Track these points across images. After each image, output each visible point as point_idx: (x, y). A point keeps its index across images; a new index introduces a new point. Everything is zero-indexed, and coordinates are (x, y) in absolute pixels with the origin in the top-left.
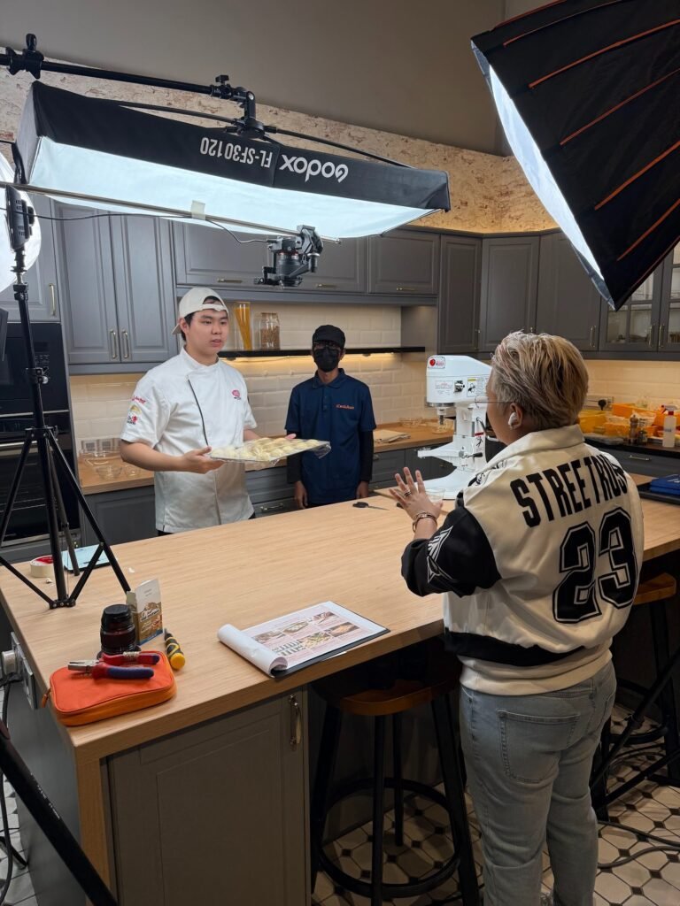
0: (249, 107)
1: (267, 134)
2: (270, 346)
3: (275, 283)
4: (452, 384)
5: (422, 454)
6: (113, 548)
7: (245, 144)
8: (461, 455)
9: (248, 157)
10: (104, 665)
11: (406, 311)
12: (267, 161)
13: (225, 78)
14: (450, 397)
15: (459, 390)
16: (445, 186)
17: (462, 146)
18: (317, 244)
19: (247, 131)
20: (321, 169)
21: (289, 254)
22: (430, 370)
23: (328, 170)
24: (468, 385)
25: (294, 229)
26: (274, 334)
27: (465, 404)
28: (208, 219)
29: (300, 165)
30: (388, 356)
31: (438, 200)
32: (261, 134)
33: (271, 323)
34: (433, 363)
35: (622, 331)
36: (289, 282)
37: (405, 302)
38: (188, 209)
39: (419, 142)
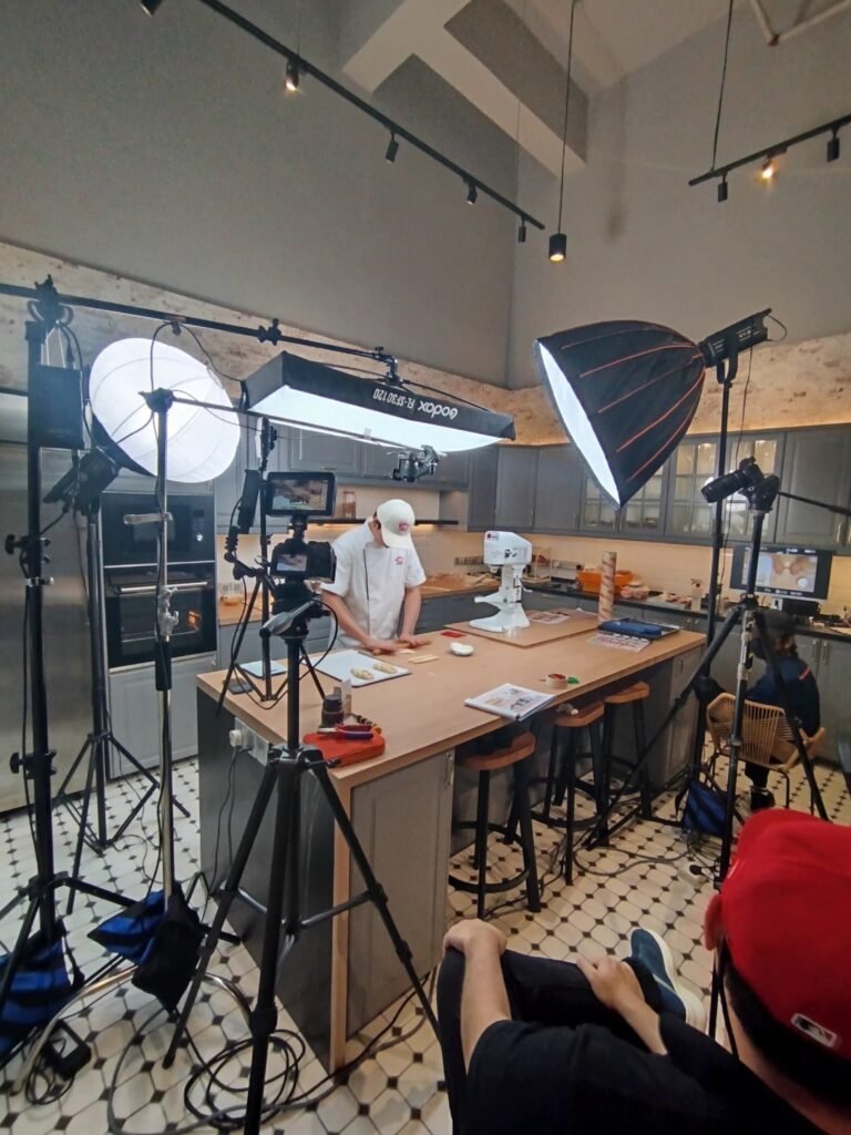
0: (393, 367)
1: (404, 385)
2: (348, 516)
3: (399, 479)
4: (503, 552)
5: (478, 600)
6: (309, 656)
7: (389, 390)
8: (505, 601)
9: (401, 401)
10: (341, 730)
11: (443, 494)
12: (411, 404)
13: (381, 349)
14: (500, 560)
15: (507, 556)
16: (512, 424)
17: (482, 381)
18: (436, 458)
19: (392, 382)
20: (442, 411)
21: (412, 462)
22: (487, 541)
23: (446, 411)
24: (513, 552)
25: (418, 446)
26: (352, 507)
27: (509, 566)
28: (373, 439)
29: (430, 408)
30: (429, 527)
31: (507, 432)
32: (400, 385)
33: (350, 499)
34: (489, 536)
35: (594, 517)
36: (411, 479)
37: (443, 488)
38: (361, 433)
39: (455, 377)
